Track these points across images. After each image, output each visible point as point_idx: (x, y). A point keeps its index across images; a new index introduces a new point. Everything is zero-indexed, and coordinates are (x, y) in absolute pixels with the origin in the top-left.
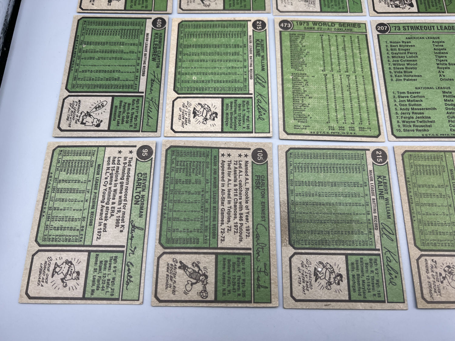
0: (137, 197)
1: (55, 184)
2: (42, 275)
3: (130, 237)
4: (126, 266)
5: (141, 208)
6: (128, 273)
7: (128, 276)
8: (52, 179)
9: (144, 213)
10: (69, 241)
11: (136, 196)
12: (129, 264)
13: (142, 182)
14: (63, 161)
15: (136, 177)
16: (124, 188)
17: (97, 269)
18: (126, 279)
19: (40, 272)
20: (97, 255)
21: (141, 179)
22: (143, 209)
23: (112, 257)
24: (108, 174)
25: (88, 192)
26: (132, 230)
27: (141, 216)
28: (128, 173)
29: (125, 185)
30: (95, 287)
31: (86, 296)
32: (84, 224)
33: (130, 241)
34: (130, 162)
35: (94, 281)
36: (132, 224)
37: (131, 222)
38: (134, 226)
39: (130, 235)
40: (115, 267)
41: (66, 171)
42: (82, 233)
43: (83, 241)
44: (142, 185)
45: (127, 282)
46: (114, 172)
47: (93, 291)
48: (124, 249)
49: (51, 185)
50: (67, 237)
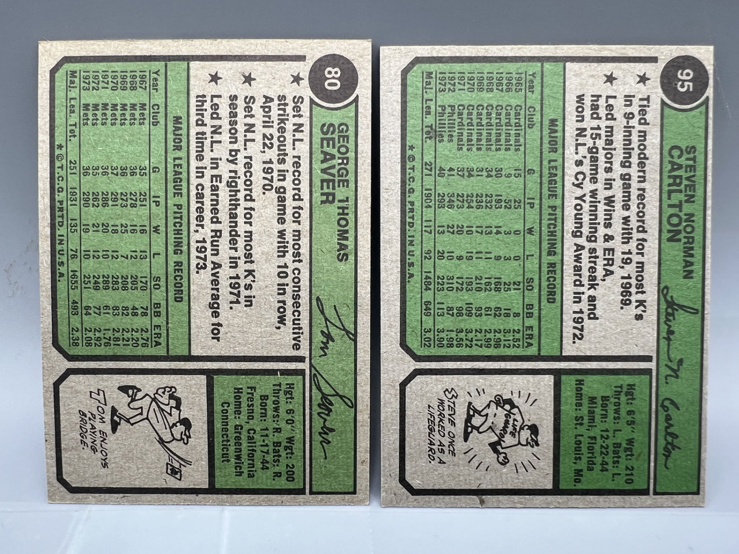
0: (675, 220)
1: (429, 182)
2: (437, 437)
3: (664, 334)
4: (660, 408)
5: (688, 252)
6: (667, 428)
7: (668, 434)
8: (417, 164)
9: (697, 267)
10: (497, 346)
11: (671, 216)
12: (667, 403)
13: (685, 175)
14: (439, 109)
15: (667, 158)
16: (634, 193)
17: (582, 418)
18: (662, 443)
19: (431, 430)
20: (580, 382)
21: (680, 167)
22: (692, 256)
23: (621, 387)
24: (583, 150)
25: (532, 205)
26: (668, 314)
27: (688, 275)
28: (642, 147)
29: (635, 184)
30: (583, 465)
31: (563, 486)
32: (532, 297)
33: (664, 343)
34: (643, 112)
35: (578, 449)
36: (665, 296)
37: (663, 291)
38: (671, 304)
39: (664, 328)
40: (630, 413)
41: (455, 139)
42: (529, 322)
43: (536, 344)
44: (685, 182)
45: (666, 449)
46: (600, 143)
47: (578, 472)
48: (652, 365)
49: (417, 185)
50: (488, 336)
